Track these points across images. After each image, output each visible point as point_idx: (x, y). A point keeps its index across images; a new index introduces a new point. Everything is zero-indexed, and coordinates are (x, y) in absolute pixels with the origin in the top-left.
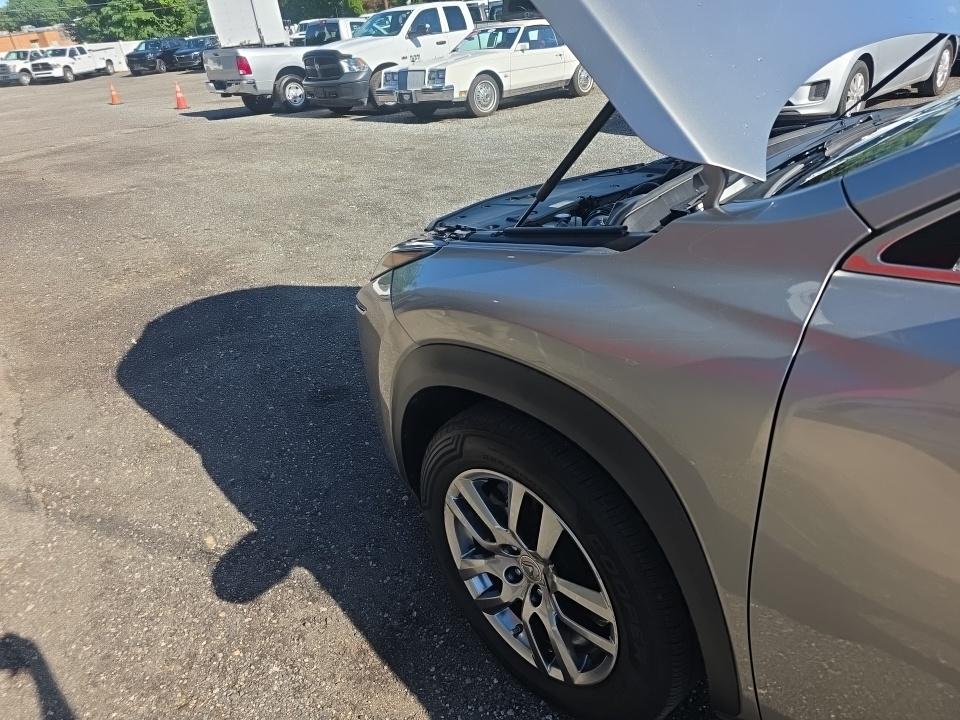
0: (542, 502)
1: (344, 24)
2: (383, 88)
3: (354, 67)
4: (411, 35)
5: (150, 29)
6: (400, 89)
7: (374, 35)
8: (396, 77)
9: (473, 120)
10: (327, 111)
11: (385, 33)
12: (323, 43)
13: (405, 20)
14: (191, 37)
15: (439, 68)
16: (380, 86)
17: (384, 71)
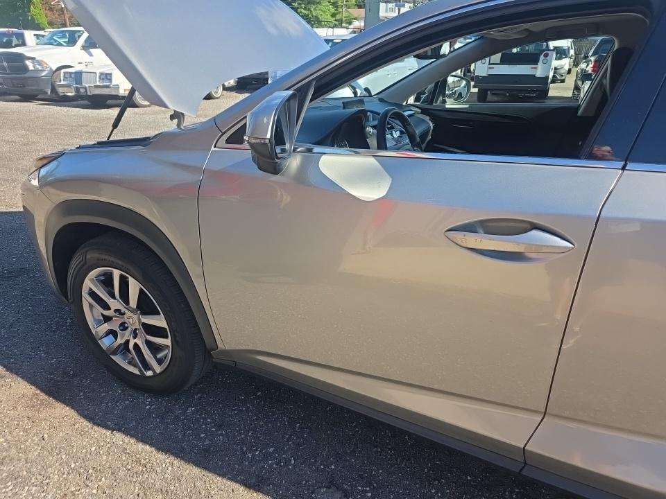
0: (128, 276)
1: (29, 35)
2: (62, 83)
3: (38, 66)
4: (84, 48)
6: (76, 84)
7: (56, 45)
8: (73, 76)
9: (136, 109)
10: (17, 97)
11: (65, 44)
12: (12, 47)
13: (79, 37)
15: (107, 72)
16: (60, 81)
17: (63, 71)
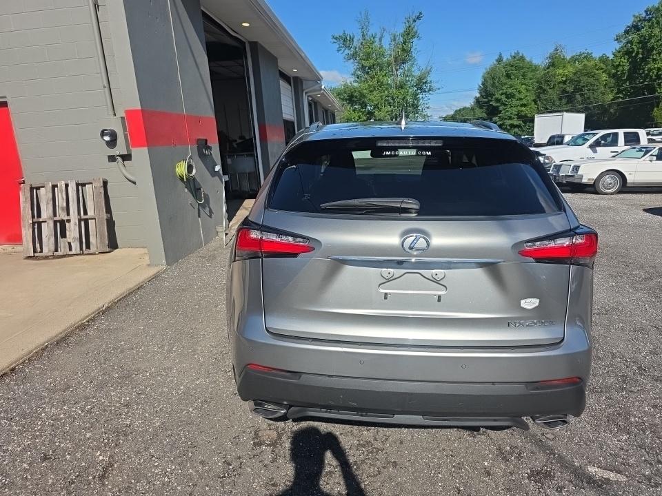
4: (592, 146)
5: (516, 130)
6: (557, 174)
8: (558, 167)
14: (526, 136)
15: (578, 165)
